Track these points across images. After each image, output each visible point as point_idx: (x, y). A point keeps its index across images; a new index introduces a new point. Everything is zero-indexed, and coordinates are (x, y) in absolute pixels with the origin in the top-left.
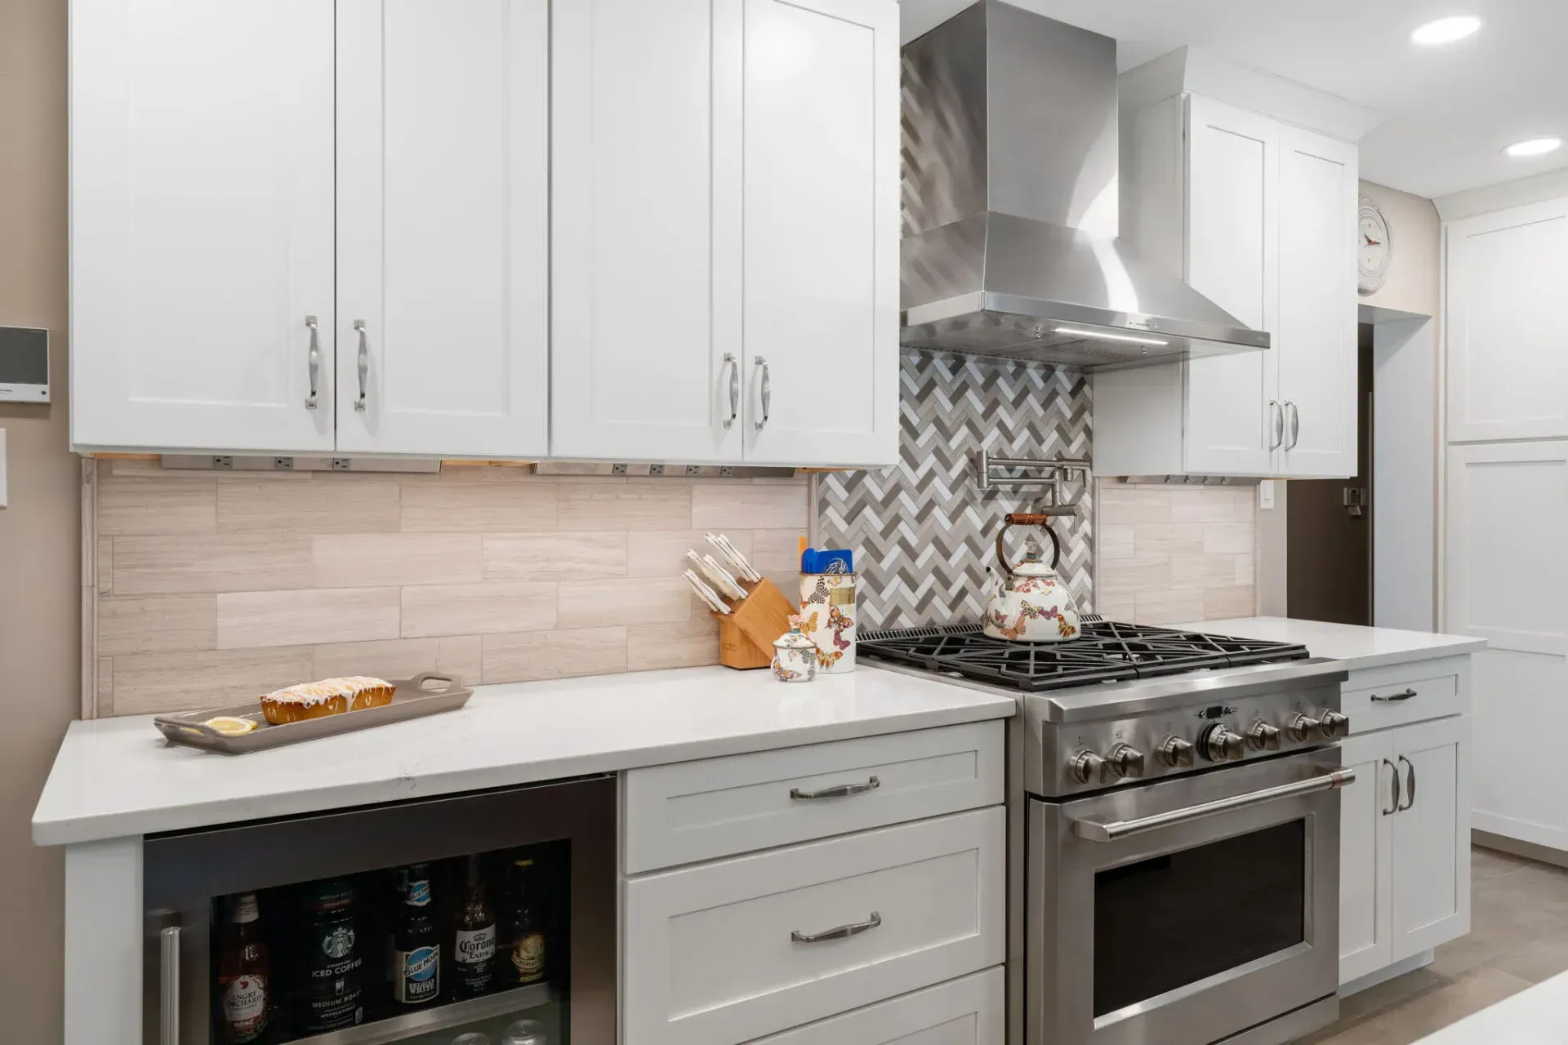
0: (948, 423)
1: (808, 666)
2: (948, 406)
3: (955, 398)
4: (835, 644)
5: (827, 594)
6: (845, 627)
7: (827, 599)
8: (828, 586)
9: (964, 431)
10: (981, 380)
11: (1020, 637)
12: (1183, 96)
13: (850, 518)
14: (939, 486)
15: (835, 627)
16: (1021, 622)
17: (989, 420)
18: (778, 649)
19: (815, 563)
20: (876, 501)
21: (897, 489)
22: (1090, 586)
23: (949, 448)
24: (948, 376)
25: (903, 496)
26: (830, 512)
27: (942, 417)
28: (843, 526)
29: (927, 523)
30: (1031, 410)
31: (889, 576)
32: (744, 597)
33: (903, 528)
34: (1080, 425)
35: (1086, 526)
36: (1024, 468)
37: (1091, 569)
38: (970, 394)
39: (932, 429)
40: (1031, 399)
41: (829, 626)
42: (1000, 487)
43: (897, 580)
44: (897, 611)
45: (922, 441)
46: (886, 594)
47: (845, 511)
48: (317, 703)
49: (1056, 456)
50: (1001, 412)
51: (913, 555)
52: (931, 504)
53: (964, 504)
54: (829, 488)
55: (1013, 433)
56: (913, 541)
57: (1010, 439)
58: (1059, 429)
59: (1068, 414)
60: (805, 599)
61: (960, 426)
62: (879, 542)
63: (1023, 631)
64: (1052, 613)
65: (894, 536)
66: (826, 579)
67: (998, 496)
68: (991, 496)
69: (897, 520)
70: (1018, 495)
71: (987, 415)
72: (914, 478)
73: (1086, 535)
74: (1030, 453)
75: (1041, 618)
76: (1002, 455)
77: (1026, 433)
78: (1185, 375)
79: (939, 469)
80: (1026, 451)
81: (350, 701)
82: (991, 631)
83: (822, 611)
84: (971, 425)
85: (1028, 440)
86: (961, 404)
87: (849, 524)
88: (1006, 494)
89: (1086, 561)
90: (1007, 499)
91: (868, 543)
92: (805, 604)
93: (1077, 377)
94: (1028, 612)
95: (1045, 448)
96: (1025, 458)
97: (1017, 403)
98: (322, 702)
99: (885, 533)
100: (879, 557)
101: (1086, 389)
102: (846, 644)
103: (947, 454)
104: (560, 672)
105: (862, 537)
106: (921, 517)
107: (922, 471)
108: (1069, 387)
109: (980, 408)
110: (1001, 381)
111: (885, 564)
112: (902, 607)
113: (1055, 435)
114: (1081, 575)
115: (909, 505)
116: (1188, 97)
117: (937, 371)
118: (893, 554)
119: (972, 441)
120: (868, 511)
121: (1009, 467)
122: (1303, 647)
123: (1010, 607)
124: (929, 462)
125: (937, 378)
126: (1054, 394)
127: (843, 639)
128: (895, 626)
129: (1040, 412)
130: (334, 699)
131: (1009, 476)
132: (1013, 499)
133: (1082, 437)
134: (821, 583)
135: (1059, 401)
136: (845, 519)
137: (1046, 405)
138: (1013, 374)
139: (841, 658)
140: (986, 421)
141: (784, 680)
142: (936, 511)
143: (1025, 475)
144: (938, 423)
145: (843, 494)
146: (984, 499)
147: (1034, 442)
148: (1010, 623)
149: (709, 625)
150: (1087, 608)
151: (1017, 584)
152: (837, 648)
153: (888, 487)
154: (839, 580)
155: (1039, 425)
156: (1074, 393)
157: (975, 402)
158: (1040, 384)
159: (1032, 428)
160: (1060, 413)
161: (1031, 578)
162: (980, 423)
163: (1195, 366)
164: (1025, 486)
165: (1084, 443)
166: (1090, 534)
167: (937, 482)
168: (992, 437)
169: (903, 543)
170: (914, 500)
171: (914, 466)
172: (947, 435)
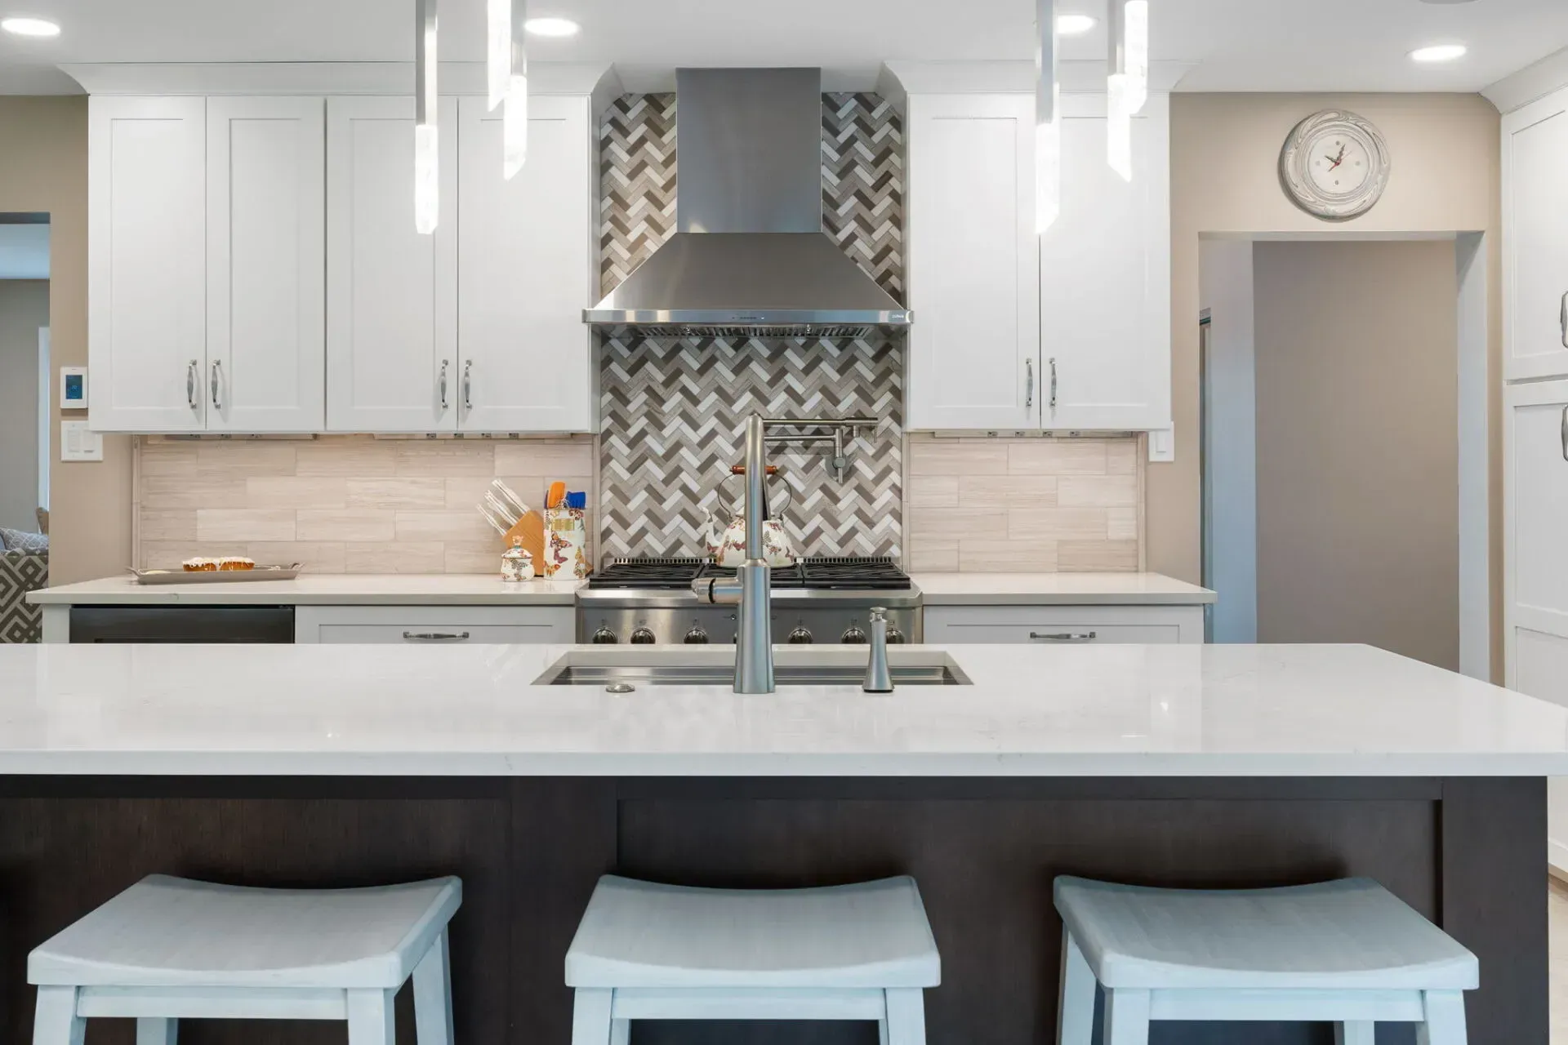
0: (730, 391)
1: (515, 571)
2: (731, 377)
3: (737, 370)
4: (555, 559)
5: (550, 523)
6: (562, 547)
7: (550, 526)
8: (551, 517)
9: (748, 397)
10: (766, 353)
13: (632, 469)
14: (722, 443)
15: (555, 547)
16: (722, 551)
17: (774, 388)
20: (656, 454)
21: (678, 446)
22: (899, 533)
23: (732, 412)
24: (731, 352)
25: (684, 452)
26: (613, 464)
27: (723, 386)
28: (626, 475)
29: (711, 472)
30: (824, 375)
31: (670, 515)
33: (684, 477)
34: (886, 385)
35: (894, 477)
36: (817, 426)
37: (898, 517)
38: (754, 366)
39: (714, 396)
40: (824, 366)
41: (551, 545)
42: (788, 442)
43: (678, 519)
44: (678, 544)
45: (702, 408)
46: (666, 530)
47: (628, 464)
48: (197, 566)
49: (855, 415)
50: (790, 379)
51: (695, 499)
52: (713, 458)
54: (612, 446)
55: (804, 397)
56: (695, 487)
57: (800, 401)
58: (859, 391)
59: (871, 377)
61: (743, 392)
62: (660, 488)
63: (723, 559)
65: (676, 483)
66: (550, 512)
67: (786, 451)
68: (779, 450)
69: (678, 471)
70: (810, 451)
71: (772, 383)
72: (695, 437)
73: (894, 485)
74: (824, 414)
76: (790, 415)
77: (818, 396)
79: (721, 428)
80: (820, 410)
81: (218, 568)
83: (548, 535)
84: (755, 391)
85: (820, 402)
86: (745, 375)
87: (632, 473)
88: (796, 450)
89: (894, 509)
90: (797, 453)
91: (650, 489)
93: (881, 344)
95: (842, 408)
96: (818, 417)
97: (807, 370)
98: (200, 566)
99: (667, 481)
100: (661, 500)
101: (893, 353)
102: (564, 559)
103: (730, 417)
104: (397, 570)
105: (645, 484)
106: (703, 469)
107: (704, 431)
108: (871, 352)
109: (766, 377)
110: (789, 353)
111: (667, 506)
112: (682, 539)
113: (854, 396)
114: (888, 521)
115: (690, 458)
117: (719, 348)
118: (674, 498)
119: (758, 406)
120: (649, 464)
121: (799, 426)
124: (712, 423)
125: (718, 354)
126: (853, 360)
127: (561, 555)
128: (676, 555)
129: (836, 377)
130: (208, 565)
131: (800, 434)
132: (803, 454)
133: (888, 396)
134: (547, 515)
135: (859, 366)
136: (628, 469)
137: (841, 371)
138: (803, 346)
139: (559, 570)
140: (772, 387)
142: (719, 464)
143: (818, 432)
144: (720, 391)
145: (626, 450)
146: (770, 453)
147: (828, 405)
150: (894, 551)
152: (556, 562)
153: (669, 444)
154: (557, 513)
155: (833, 389)
156: (877, 358)
157: (761, 373)
158: (836, 352)
159: (825, 391)
160: (860, 376)
162: (766, 390)
164: (817, 442)
165: (890, 403)
166: (899, 485)
167: (719, 439)
168: (779, 402)
169: (685, 489)
170: (696, 454)
171: (695, 426)
172: (729, 400)
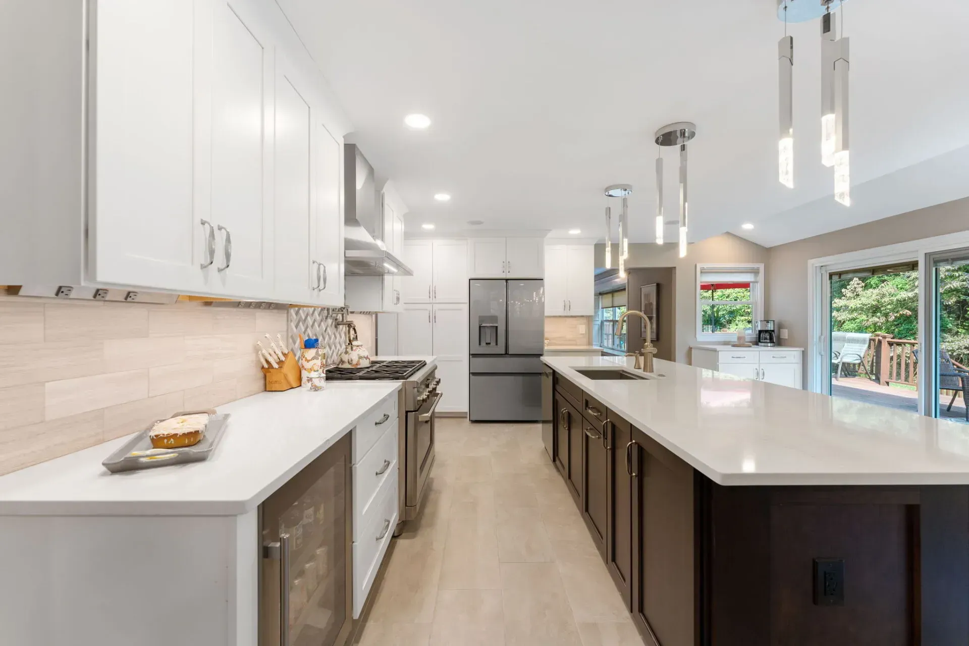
5: (319, 356)
7: (320, 358)
8: (320, 353)
11: (359, 367)
12: (382, 192)
16: (358, 361)
18: (313, 379)
19: (310, 344)
32: (284, 360)
41: (321, 368)
53: (321, 321)
54: (292, 313)
60: (308, 359)
63: (360, 365)
64: (367, 358)
66: (319, 350)
75: (365, 359)
78: (383, 280)
82: (346, 366)
83: (318, 362)
92: (308, 361)
94: (360, 358)
116: (384, 193)
122: (425, 361)
123: (354, 356)
134: (317, 353)
141: (316, 390)
148: (354, 362)
149: (261, 375)
151: (354, 348)
161: (358, 346)
163: (387, 278)
